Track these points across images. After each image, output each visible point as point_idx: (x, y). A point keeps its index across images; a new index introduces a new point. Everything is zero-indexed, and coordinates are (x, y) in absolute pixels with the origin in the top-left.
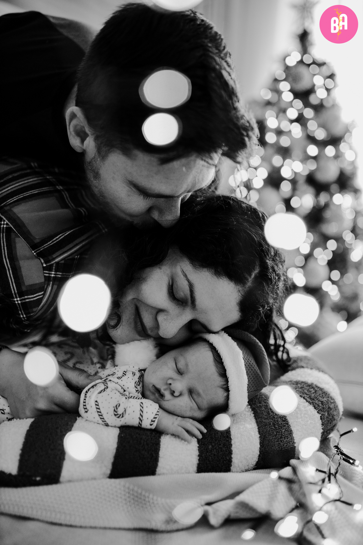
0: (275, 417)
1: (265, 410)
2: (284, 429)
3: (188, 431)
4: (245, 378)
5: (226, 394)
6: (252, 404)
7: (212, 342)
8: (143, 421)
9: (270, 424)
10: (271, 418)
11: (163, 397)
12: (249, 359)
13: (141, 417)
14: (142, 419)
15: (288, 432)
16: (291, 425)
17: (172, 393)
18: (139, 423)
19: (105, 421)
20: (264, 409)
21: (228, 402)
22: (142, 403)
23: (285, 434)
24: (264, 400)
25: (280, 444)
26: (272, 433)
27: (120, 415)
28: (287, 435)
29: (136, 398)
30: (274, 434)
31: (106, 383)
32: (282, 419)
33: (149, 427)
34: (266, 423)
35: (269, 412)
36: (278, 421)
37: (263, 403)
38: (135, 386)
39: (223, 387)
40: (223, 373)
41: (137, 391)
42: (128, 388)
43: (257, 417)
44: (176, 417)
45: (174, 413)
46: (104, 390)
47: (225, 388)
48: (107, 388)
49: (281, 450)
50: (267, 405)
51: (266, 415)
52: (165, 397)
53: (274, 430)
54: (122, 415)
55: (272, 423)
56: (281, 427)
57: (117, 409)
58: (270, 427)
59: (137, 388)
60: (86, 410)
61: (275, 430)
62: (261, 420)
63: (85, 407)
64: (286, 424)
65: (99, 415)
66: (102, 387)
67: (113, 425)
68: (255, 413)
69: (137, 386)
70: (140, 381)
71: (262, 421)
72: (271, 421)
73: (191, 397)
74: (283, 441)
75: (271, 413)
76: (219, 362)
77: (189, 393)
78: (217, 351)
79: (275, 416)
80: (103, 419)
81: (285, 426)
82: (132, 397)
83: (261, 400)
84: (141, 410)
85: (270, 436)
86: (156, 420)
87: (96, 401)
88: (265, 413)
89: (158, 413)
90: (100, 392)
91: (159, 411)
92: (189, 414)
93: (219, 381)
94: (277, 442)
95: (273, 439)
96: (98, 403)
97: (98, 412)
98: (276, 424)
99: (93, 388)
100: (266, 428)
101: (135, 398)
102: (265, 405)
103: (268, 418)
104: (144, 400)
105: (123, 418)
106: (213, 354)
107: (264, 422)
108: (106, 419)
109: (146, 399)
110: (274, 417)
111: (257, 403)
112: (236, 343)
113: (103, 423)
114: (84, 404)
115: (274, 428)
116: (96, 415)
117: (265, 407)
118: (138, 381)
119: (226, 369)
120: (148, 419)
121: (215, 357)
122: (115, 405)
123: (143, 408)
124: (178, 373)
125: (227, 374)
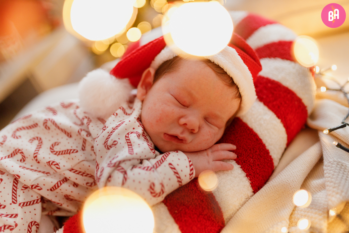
3: (223, 160)
5: (240, 101)
8: (182, 181)
11: (184, 142)
13: (179, 180)
17: (192, 132)
22: (170, 164)
27: (160, 193)
29: (161, 162)
33: (189, 181)
40: (232, 83)
44: (205, 153)
45: (202, 150)
47: (238, 97)
52: (186, 140)
54: (163, 191)
57: (153, 189)
70: (146, 137)
73: (209, 123)
77: (205, 120)
78: (214, 62)
82: (157, 164)
84: (175, 172)
86: (194, 171)
89: (191, 163)
90: (123, 184)
91: (189, 160)
93: (231, 93)
104: (168, 159)
119: (233, 78)
120: (186, 176)
121: (216, 70)
122: (148, 187)
123: (174, 169)
124: (183, 107)
125: (235, 82)
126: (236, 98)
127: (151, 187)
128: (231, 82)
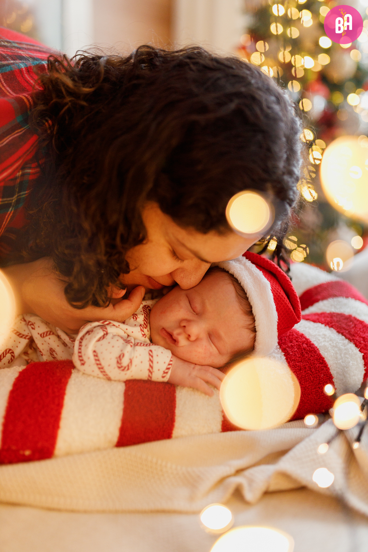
0: (311, 359)
1: (298, 351)
2: (322, 373)
4: (274, 315)
5: (252, 335)
6: (282, 343)
7: (232, 273)
8: (153, 373)
9: (305, 368)
10: (306, 360)
11: (176, 343)
12: (277, 291)
13: (151, 369)
14: (151, 371)
15: (327, 376)
16: (330, 368)
17: (188, 337)
18: (149, 376)
19: (107, 375)
20: (297, 349)
21: (255, 344)
22: (151, 351)
23: (323, 379)
24: (295, 338)
25: (318, 391)
26: (308, 378)
27: (125, 367)
28: (326, 380)
29: (144, 345)
30: (311, 379)
31: (105, 327)
32: (319, 361)
33: (161, 380)
34: (301, 367)
35: (303, 353)
36: (314, 364)
37: (294, 341)
38: (141, 329)
39: (249, 327)
40: (249, 312)
41: (143, 335)
42: (132, 332)
43: (289, 360)
45: (190, 361)
46: (103, 337)
47: (251, 329)
48: (107, 334)
49: (319, 398)
50: (299, 344)
51: (299, 357)
52: (178, 342)
53: (310, 375)
54: (128, 367)
55: (308, 366)
56: (318, 370)
57: (121, 360)
58: (305, 372)
59: (143, 331)
60: (82, 362)
61: (312, 375)
62: (294, 364)
63: (81, 358)
64: (324, 367)
65: (99, 368)
66: (101, 333)
67: (117, 378)
68: (286, 354)
69: (143, 329)
70: (147, 323)
71: (296, 365)
72: (307, 365)
73: (210, 340)
74: (321, 388)
75: (305, 354)
76: (242, 298)
77: (208, 336)
78: (240, 284)
79: (310, 357)
80: (104, 372)
81: (323, 369)
82: (139, 344)
83: (292, 338)
84: (150, 360)
85: (306, 382)
86: (170, 372)
87: (94, 351)
88: (298, 355)
89: (171, 363)
90: (99, 340)
91: (172, 359)
92: (208, 361)
93: (244, 320)
94: (314, 389)
95: (309, 386)
96: (97, 354)
97: (97, 364)
98: (313, 367)
99: (89, 334)
100: (301, 373)
101: (142, 345)
102: (297, 344)
103: (303, 361)
104: (153, 347)
105: (129, 372)
106: (235, 288)
107: (298, 366)
108: (108, 372)
109: (155, 345)
110: (309, 359)
111: (288, 342)
112: (261, 271)
113: (104, 377)
114: (80, 354)
115: (310, 372)
116: (96, 368)
117: (298, 347)
118: (144, 323)
119: (252, 306)
120: (159, 370)
121: (238, 291)
122: (118, 355)
123: (152, 357)
124: (193, 312)
125: (253, 312)
126: (247, 328)
127: (120, 356)
128: (249, 310)
